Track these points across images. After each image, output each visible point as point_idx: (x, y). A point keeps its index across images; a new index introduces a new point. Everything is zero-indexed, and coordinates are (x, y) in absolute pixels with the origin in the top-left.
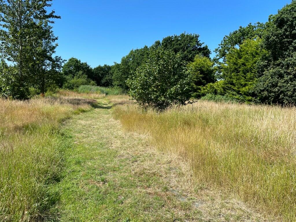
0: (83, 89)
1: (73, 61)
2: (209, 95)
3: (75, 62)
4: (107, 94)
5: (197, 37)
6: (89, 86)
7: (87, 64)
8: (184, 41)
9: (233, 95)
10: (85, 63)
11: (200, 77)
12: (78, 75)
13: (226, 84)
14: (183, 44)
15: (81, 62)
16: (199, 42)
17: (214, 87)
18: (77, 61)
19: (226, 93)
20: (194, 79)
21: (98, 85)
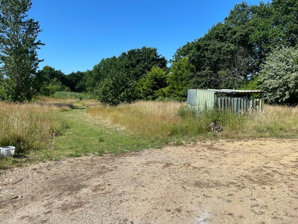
0: (59, 95)
1: (47, 69)
2: (160, 97)
3: (50, 70)
4: (81, 99)
5: (155, 50)
6: (64, 92)
7: (61, 72)
8: (145, 53)
9: (175, 97)
10: (59, 71)
11: (155, 84)
12: (53, 82)
13: (171, 89)
14: (144, 56)
15: (55, 70)
16: (157, 54)
17: (163, 91)
18: (51, 69)
19: (170, 96)
20: (151, 86)
21: (72, 91)
